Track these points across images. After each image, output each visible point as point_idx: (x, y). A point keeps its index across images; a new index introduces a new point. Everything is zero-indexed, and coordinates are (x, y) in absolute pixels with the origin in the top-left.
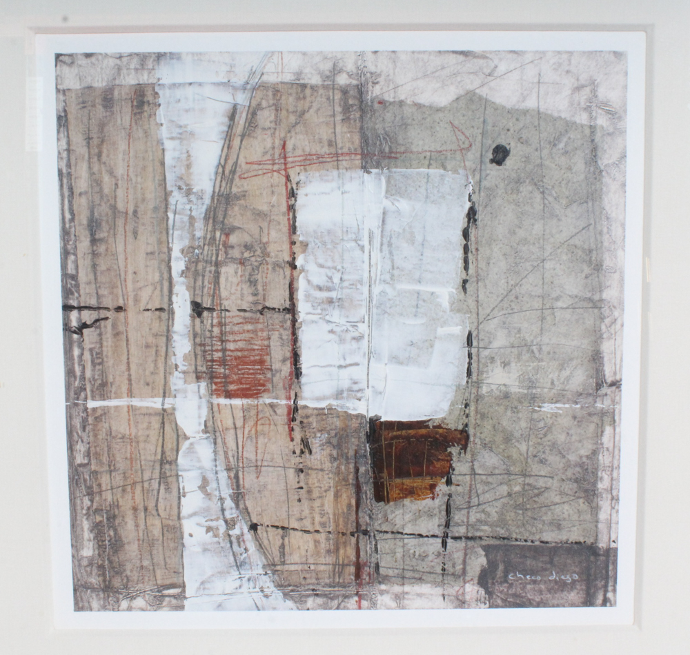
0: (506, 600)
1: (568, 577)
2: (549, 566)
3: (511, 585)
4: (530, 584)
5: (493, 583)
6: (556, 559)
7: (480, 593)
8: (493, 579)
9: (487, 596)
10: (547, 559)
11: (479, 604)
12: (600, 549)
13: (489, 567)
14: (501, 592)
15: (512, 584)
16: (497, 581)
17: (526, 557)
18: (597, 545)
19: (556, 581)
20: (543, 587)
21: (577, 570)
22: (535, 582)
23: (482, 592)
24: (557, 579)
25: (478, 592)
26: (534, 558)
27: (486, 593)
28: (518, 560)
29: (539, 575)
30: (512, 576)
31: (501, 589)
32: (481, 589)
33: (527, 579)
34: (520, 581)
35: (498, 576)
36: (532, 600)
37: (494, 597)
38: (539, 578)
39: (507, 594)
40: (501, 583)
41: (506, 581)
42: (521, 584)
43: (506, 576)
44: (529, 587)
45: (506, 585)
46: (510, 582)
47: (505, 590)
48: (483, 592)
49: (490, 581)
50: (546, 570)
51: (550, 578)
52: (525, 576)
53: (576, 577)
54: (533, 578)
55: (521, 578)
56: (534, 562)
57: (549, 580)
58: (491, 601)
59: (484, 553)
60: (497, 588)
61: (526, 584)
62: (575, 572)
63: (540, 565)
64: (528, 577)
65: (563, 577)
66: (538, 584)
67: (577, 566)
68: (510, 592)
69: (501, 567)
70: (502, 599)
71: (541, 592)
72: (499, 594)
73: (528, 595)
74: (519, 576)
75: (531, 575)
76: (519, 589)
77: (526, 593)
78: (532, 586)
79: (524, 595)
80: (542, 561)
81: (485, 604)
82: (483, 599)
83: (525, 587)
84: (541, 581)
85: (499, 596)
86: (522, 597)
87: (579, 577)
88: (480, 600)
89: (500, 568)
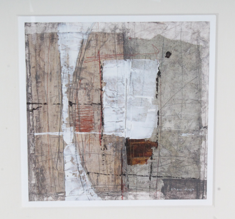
0: (170, 197)
1: (191, 189)
2: (184, 186)
4: (178, 192)
5: (166, 191)
6: (187, 184)
7: (162, 195)
8: (166, 190)
9: (164, 196)
10: (184, 183)
11: (161, 198)
12: (201, 180)
13: (165, 186)
14: (169, 194)
15: (172, 192)
16: (167, 191)
17: (177, 183)
18: (200, 179)
20: (182, 193)
21: (194, 187)
22: (180, 191)
23: (162, 194)
24: (187, 190)
25: (161, 194)
26: (179, 183)
27: (164, 195)
28: (174, 184)
29: (181, 189)
30: (172, 189)
31: (169, 193)
32: (162, 193)
34: (175, 191)
35: (168, 189)
36: (179, 197)
37: (166, 196)
38: (181, 190)
40: (168, 191)
41: (170, 191)
42: (175, 192)
43: (170, 189)
44: (178, 193)
45: (170, 192)
46: (172, 191)
47: (170, 194)
48: (163, 194)
49: (165, 191)
50: (183, 187)
51: (185, 190)
52: (176, 189)
53: (193, 189)
54: (179, 190)
55: (175, 190)
56: (179, 185)
58: (165, 197)
59: (163, 182)
60: (167, 193)
61: (177, 192)
62: (193, 188)
64: (177, 189)
65: (189, 190)
66: (181, 192)
68: (172, 194)
69: (169, 186)
70: (169, 196)
71: (182, 194)
72: (168, 195)
73: (178, 195)
74: (174, 189)
76: (174, 194)
77: (177, 195)
78: (179, 192)
79: (176, 195)
80: (182, 184)
81: (163, 198)
82: (163, 197)
83: (176, 193)
84: (182, 191)
85: (168, 196)
86: (176, 196)
87: (194, 189)
88: (162, 197)
89: (168, 187)
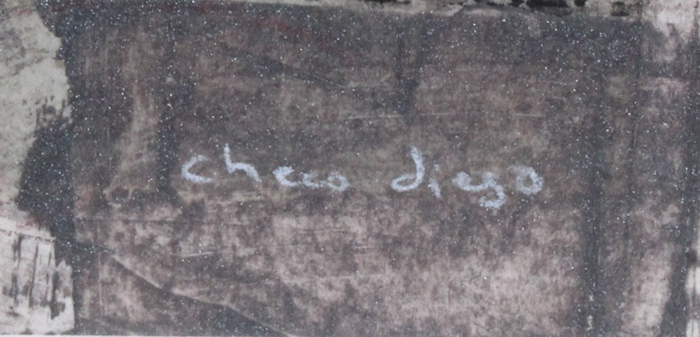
0: (165, 293)
1: (490, 178)
2: (390, 119)
3: (192, 217)
4: (289, 209)
5: (100, 204)
6: (431, 83)
7: (27, 254)
8: (101, 178)
9: (65, 269)
10: (382, 80)
11: (23, 309)
12: (657, 37)
13: (78, 117)
14: (141, 250)
15: (198, 207)
16: (120, 193)
17: (277, 68)
18: (648, 14)
19: (423, 200)
20: (357, 227)
21: (538, 143)
22: (316, 201)
23: (41, 244)
24: (435, 187)
25: (17, 247)
26: (317, 75)
27: (59, 254)
28: (235, 83)
29: (341, 165)
30: (200, 169)
31: (141, 233)
32: (33, 231)
33: (276, 187)
34: (239, 197)
35: (124, 166)
36: (301, 293)
37: (105, 273)
38: (338, 182)
39: (173, 263)
40: (141, 202)
41: (166, 192)
42: (242, 209)
43: (167, 168)
44: (284, 225)
45: (166, 212)
46: (188, 197)
47: (163, 240)
48: (47, 249)
49: (83, 192)
50: (376, 138)
51: (395, 185)
52: (264, 171)
53: (531, 181)
54: (308, 180)
55: (243, 182)
56: (316, 98)
57: (391, 193)
58: (88, 295)
59: (55, 43)
60: (119, 227)
61: (273, 209)
62: (524, 155)
63: (346, 112)
64: (282, 175)
65: (462, 181)
66: (334, 214)
67: (537, 124)
68: (186, 251)
69: (143, 118)
70: (141, 284)
71: (346, 254)
72: (127, 263)
73: (281, 270)
74: (232, 167)
75: (300, 165)
76: (231, 239)
77: (269, 259)
78: (303, 223)
79: (257, 266)
80: (359, 93)
81: (55, 309)
82: (43, 287)
83: (262, 227)
84: (347, 195)
85: (126, 273)
86: (252, 280)
87: (548, 181)
88: (28, 290)
89: (136, 126)
